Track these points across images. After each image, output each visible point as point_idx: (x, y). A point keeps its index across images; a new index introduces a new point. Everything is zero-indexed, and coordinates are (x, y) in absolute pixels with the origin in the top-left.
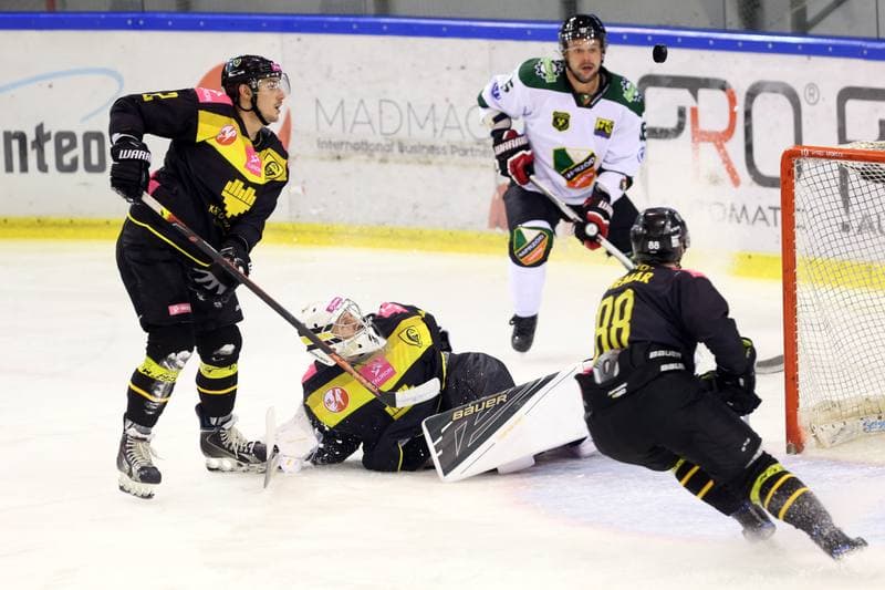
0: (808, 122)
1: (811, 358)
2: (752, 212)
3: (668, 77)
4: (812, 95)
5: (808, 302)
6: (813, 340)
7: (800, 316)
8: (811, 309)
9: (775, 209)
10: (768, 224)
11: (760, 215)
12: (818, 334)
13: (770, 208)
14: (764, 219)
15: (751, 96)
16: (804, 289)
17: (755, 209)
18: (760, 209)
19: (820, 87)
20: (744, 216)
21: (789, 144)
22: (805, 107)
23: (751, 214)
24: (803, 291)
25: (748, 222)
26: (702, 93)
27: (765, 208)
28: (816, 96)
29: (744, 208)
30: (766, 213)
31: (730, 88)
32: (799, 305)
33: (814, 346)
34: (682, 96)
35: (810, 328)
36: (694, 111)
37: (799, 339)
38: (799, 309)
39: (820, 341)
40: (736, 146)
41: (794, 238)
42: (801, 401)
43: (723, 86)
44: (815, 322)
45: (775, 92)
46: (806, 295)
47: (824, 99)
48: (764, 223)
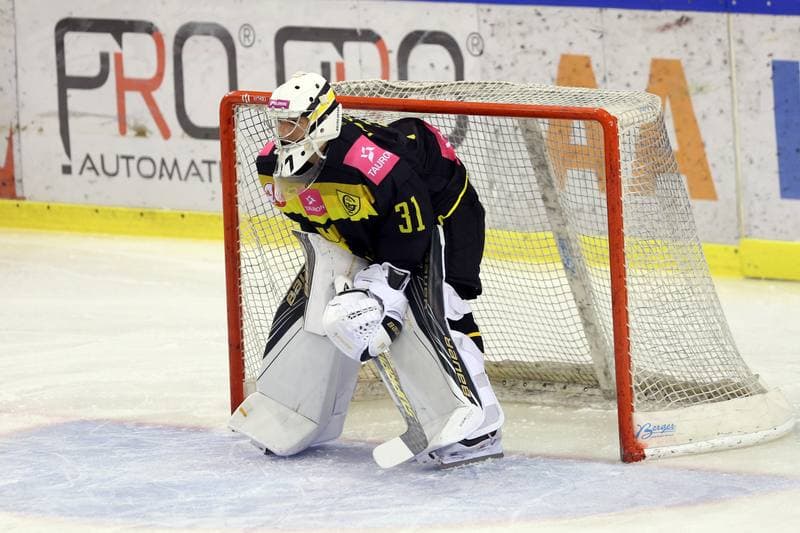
0: (243, 67)
1: (257, 323)
2: (184, 167)
3: (90, 20)
4: (247, 36)
5: (254, 262)
6: (259, 304)
7: (244, 278)
8: (256, 269)
9: (209, 163)
10: (202, 180)
11: (193, 170)
12: (264, 297)
13: (204, 162)
14: (198, 174)
15: (181, 38)
16: (248, 248)
17: (188, 164)
18: (193, 163)
19: (255, 27)
20: (175, 171)
21: (225, 91)
22: (240, 50)
23: (183, 169)
24: (247, 250)
25: (180, 178)
26: (127, 37)
27: (198, 162)
28: (251, 38)
29: (175, 163)
30: (199, 168)
31: (157, 30)
32: (243, 265)
33: (260, 310)
34: (106, 42)
35: (255, 290)
36: (119, 57)
37: (244, 303)
38: (243, 271)
39: (266, 303)
40: (165, 96)
41: (236, 193)
42: (247, 371)
43: (149, 29)
44: (261, 283)
45: (207, 34)
46: (251, 255)
47: (260, 41)
48: (197, 178)
